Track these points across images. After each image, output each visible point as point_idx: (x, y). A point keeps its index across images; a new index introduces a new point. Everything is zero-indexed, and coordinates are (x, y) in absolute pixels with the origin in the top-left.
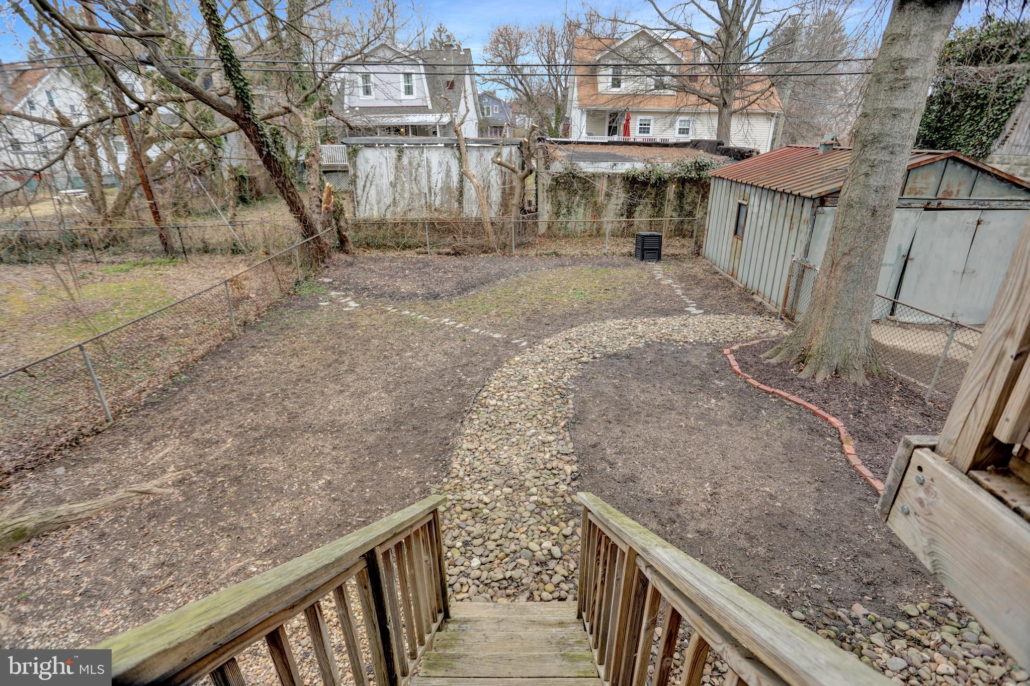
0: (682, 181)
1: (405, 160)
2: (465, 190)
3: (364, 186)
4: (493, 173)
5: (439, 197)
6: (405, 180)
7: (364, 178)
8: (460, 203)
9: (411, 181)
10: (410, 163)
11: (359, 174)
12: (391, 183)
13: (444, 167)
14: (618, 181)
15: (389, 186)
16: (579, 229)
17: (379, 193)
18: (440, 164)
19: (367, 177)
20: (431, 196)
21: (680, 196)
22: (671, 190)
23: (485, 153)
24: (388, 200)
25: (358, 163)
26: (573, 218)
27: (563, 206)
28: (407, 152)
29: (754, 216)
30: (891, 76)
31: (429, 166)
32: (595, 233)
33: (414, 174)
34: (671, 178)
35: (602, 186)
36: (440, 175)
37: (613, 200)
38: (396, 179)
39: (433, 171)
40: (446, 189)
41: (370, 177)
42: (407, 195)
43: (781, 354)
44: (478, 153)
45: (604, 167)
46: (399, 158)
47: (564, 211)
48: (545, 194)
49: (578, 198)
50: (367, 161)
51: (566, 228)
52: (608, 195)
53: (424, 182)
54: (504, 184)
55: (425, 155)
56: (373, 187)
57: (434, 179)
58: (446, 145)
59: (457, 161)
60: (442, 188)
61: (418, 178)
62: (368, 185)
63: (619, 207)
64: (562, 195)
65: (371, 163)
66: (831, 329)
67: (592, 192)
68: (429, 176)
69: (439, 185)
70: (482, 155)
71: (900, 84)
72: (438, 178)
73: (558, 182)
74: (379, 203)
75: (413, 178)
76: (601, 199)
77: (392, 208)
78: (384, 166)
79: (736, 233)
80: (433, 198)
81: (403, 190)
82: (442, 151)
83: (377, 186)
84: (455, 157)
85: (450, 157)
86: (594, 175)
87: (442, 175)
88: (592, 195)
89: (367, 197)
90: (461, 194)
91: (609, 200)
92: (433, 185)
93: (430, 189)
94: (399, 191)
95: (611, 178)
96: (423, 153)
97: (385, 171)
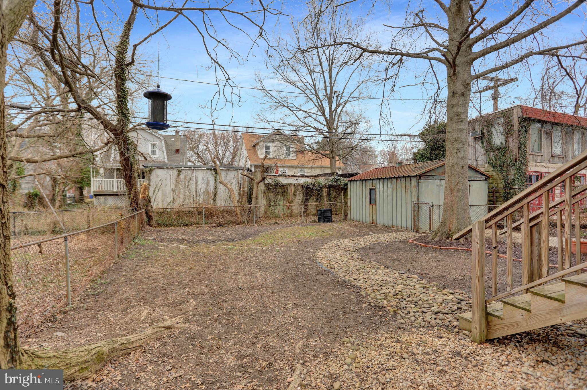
0: (330, 187)
1: (182, 176)
2: (218, 193)
3: (154, 191)
4: (234, 184)
5: (202, 197)
6: (181, 187)
7: (155, 186)
8: (214, 200)
9: (185, 188)
10: (185, 178)
11: (151, 184)
12: (172, 189)
13: (206, 180)
14: (299, 187)
15: (170, 191)
16: (281, 213)
17: (163, 195)
18: (203, 179)
19: (157, 186)
20: (197, 196)
21: (329, 194)
22: (325, 191)
23: (229, 173)
24: (169, 199)
25: (151, 177)
26: (278, 207)
27: (272, 201)
28: (184, 172)
29: (381, 193)
30: (456, 118)
31: (196, 180)
32: (289, 215)
33: (187, 184)
34: (325, 186)
35: (291, 190)
36: (203, 185)
37: (297, 197)
38: (176, 187)
39: (199, 183)
40: (207, 193)
41: (159, 186)
42: (182, 196)
43: (438, 236)
44: (226, 174)
45: (292, 181)
46: (179, 175)
47: (272, 204)
48: (263, 195)
49: (279, 197)
50: (157, 176)
51: (274, 213)
52: (295, 195)
53: (193, 189)
54: (240, 189)
55: (195, 174)
56: (160, 191)
57: (199, 187)
58: (208, 169)
59: (213, 178)
60: (204, 192)
61: (190, 187)
62: (157, 190)
63: (300, 201)
64: (272, 195)
65: (160, 177)
66: (458, 218)
67: (287, 193)
68: (196, 186)
69: (202, 190)
70: (227, 174)
71: (460, 120)
72: (201, 187)
73: (269, 189)
74: (163, 201)
75: (186, 186)
76: (291, 196)
77: (171, 204)
78: (168, 179)
79: (370, 203)
80: (198, 198)
81: (179, 193)
82: (205, 171)
83: (163, 191)
84: (213, 175)
85: (210, 176)
86: (287, 185)
87: (204, 185)
88: (287, 195)
89: (156, 197)
90: (215, 195)
91: (295, 197)
92: (198, 191)
93: (196, 193)
94: (177, 194)
95: (296, 186)
96: (193, 172)
97: (169, 182)
